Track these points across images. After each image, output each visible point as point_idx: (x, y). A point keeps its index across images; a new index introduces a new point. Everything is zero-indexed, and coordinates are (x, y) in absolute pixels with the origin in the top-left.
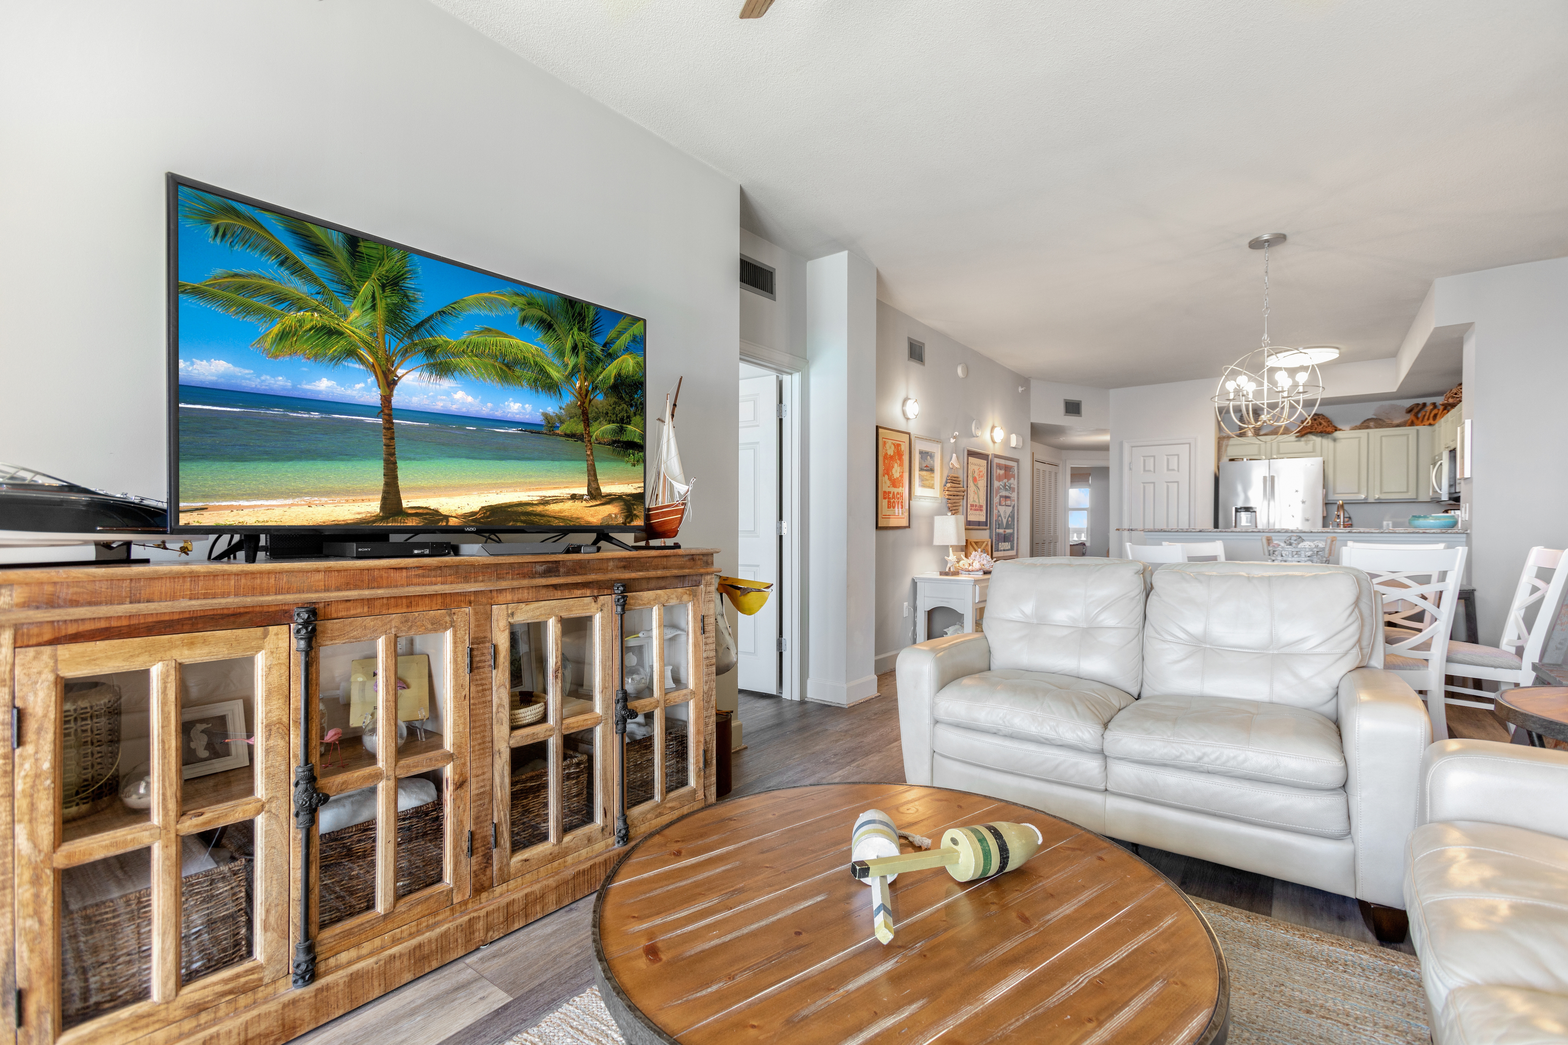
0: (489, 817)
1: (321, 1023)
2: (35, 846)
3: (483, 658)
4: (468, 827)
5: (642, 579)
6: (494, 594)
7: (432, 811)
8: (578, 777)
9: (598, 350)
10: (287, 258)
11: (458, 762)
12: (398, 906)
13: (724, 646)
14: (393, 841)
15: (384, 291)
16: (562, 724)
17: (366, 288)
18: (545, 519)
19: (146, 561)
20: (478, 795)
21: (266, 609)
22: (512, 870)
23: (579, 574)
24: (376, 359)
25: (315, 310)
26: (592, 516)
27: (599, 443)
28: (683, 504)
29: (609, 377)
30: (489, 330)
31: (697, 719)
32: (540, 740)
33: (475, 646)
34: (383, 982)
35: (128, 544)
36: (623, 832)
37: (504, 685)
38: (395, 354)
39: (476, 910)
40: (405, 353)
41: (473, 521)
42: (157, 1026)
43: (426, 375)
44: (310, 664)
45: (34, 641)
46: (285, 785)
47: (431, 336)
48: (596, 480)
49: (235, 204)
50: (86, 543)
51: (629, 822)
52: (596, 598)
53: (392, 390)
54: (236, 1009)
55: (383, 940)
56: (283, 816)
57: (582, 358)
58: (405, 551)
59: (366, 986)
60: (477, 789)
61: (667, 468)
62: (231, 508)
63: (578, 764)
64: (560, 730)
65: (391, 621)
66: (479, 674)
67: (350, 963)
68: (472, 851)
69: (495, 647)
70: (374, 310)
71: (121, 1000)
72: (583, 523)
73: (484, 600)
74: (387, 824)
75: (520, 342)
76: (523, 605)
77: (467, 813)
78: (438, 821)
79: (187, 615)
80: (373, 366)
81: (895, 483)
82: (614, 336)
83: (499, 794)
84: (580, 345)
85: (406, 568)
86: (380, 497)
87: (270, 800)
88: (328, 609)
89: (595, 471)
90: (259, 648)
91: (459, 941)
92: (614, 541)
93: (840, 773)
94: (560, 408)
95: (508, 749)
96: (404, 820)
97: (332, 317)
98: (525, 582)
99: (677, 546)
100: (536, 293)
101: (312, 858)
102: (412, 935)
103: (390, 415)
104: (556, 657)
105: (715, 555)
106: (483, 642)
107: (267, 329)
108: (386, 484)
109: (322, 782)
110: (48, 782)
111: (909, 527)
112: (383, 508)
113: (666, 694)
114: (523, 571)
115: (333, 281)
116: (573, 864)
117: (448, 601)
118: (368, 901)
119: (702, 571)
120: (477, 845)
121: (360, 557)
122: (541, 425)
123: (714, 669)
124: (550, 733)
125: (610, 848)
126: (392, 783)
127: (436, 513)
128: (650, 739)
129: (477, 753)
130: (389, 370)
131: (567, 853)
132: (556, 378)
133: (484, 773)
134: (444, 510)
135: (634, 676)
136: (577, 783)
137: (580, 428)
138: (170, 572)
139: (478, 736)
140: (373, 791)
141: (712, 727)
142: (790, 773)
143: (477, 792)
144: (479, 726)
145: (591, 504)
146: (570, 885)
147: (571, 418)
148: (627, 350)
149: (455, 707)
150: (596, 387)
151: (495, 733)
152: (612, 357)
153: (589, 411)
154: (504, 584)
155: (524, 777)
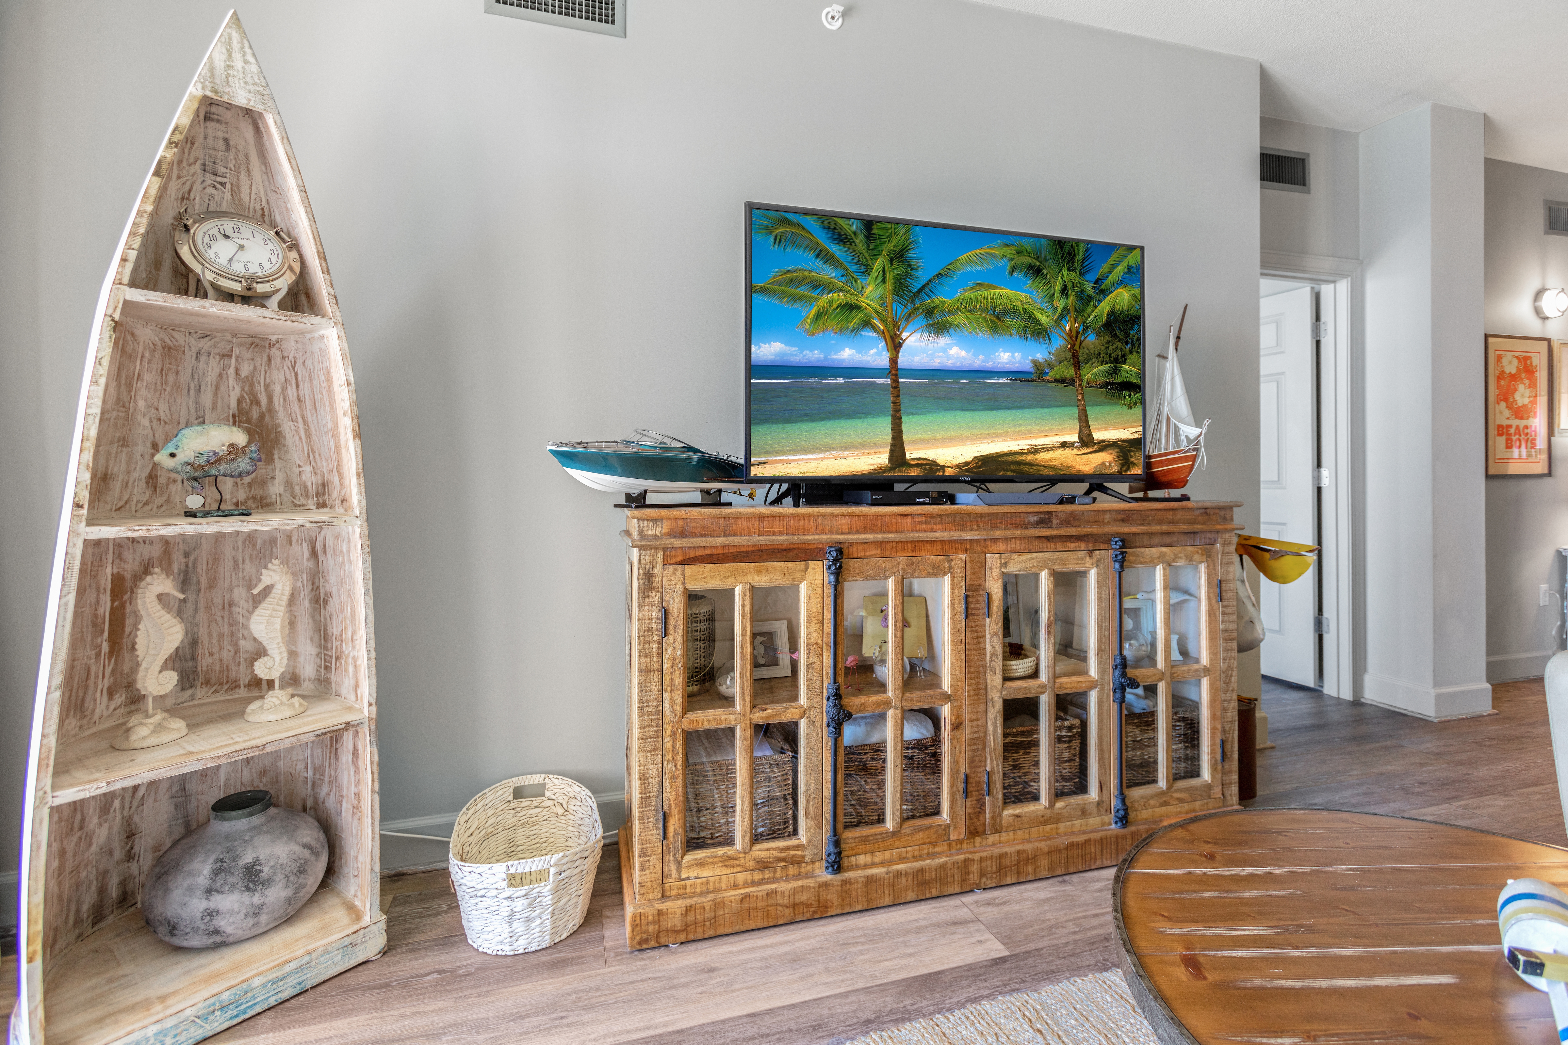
0: (983, 763)
1: (845, 911)
2: (673, 711)
3: (978, 605)
4: (964, 769)
5: (1143, 534)
6: (989, 543)
7: (931, 746)
8: (1070, 742)
9: (1089, 288)
10: (821, 251)
11: (955, 704)
12: (903, 827)
13: (1247, 618)
14: (899, 766)
15: (892, 264)
16: (1055, 682)
17: (878, 265)
18: (1035, 468)
19: (730, 504)
20: (972, 739)
21: (807, 546)
22: (1005, 823)
23: (1073, 526)
24: (886, 326)
25: (841, 290)
26: (1084, 464)
27: (1091, 387)
28: (1194, 450)
29: (1101, 315)
30: (980, 285)
31: (1213, 701)
32: (1031, 696)
33: (970, 593)
34: (892, 893)
35: (719, 491)
36: (1122, 813)
37: (997, 634)
38: (900, 320)
39: (971, 853)
40: (909, 317)
41: (966, 470)
42: (739, 869)
43: (926, 335)
44: (838, 597)
45: (673, 561)
46: (820, 698)
47: (930, 298)
48: (1088, 426)
49: (787, 215)
50: (696, 490)
51: (1127, 802)
52: (1091, 552)
53: (898, 353)
54: (787, 875)
55: (892, 855)
56: (818, 724)
57: (1072, 298)
58: (908, 499)
59: (879, 891)
60: (972, 733)
61: (1172, 409)
62: (783, 462)
63: (1070, 728)
64: (1053, 689)
65: (898, 563)
66: (974, 620)
67: (866, 866)
68: (966, 793)
69: (989, 596)
70: (884, 282)
71: (716, 840)
72: (1074, 472)
73: (979, 548)
74: (895, 749)
75: (1009, 292)
76: (1016, 556)
77: (963, 755)
78: (936, 756)
79: (757, 548)
80: (883, 332)
81: (1520, 413)
82: (1106, 270)
83: (992, 743)
84: (1070, 286)
85: (911, 515)
86: (888, 449)
87: (809, 708)
88: (851, 550)
89: (1086, 416)
90: (803, 579)
91: (956, 877)
92: (1109, 492)
93: (1432, 809)
94: (1050, 353)
95: (1001, 700)
96: (907, 748)
97: (853, 294)
98: (1018, 532)
99: (1185, 498)
100: (1024, 240)
101: (838, 765)
102: (915, 858)
103: (896, 375)
104: (1049, 612)
105: (1235, 509)
106: (978, 590)
107: (808, 312)
108: (894, 438)
109: (845, 701)
110: (680, 665)
111: (1550, 474)
112: (890, 460)
113: (1173, 667)
114: (1016, 522)
115: (853, 263)
116: (1065, 834)
117: (947, 547)
118: (879, 815)
119: (1219, 527)
120: (971, 789)
121: (874, 504)
122: (1031, 373)
123: (1235, 645)
124: (1043, 690)
125: (1106, 827)
126: (899, 712)
127: (934, 463)
128: (1153, 714)
129: (972, 698)
130: (896, 334)
131: (1059, 819)
132: (1045, 324)
133: (978, 719)
134: (941, 461)
135: (1132, 642)
136: (1069, 747)
137: (1070, 372)
138: (747, 513)
139: (973, 681)
140: (883, 717)
141: (1233, 714)
142: (1347, 793)
143: (971, 736)
144: (974, 672)
145: (1083, 451)
146: (1063, 855)
147: (1061, 362)
148: (1121, 283)
149: (952, 650)
150: (1088, 327)
151: (989, 681)
152: (1103, 293)
153: (1080, 353)
154: (998, 534)
155: (1015, 730)
